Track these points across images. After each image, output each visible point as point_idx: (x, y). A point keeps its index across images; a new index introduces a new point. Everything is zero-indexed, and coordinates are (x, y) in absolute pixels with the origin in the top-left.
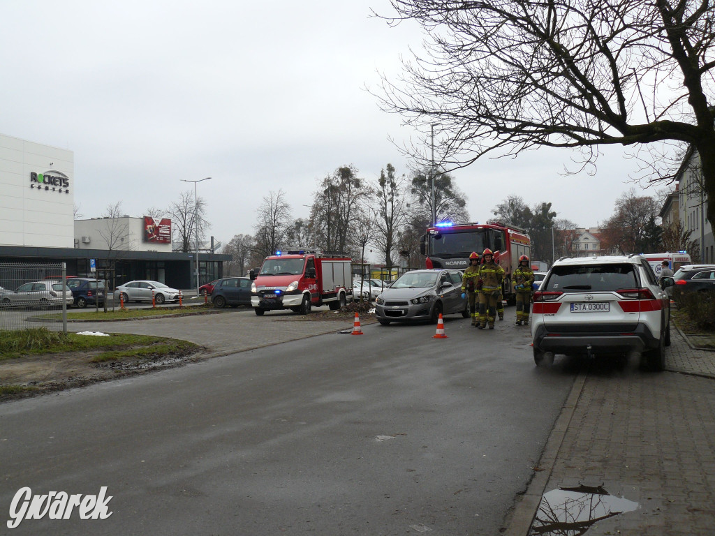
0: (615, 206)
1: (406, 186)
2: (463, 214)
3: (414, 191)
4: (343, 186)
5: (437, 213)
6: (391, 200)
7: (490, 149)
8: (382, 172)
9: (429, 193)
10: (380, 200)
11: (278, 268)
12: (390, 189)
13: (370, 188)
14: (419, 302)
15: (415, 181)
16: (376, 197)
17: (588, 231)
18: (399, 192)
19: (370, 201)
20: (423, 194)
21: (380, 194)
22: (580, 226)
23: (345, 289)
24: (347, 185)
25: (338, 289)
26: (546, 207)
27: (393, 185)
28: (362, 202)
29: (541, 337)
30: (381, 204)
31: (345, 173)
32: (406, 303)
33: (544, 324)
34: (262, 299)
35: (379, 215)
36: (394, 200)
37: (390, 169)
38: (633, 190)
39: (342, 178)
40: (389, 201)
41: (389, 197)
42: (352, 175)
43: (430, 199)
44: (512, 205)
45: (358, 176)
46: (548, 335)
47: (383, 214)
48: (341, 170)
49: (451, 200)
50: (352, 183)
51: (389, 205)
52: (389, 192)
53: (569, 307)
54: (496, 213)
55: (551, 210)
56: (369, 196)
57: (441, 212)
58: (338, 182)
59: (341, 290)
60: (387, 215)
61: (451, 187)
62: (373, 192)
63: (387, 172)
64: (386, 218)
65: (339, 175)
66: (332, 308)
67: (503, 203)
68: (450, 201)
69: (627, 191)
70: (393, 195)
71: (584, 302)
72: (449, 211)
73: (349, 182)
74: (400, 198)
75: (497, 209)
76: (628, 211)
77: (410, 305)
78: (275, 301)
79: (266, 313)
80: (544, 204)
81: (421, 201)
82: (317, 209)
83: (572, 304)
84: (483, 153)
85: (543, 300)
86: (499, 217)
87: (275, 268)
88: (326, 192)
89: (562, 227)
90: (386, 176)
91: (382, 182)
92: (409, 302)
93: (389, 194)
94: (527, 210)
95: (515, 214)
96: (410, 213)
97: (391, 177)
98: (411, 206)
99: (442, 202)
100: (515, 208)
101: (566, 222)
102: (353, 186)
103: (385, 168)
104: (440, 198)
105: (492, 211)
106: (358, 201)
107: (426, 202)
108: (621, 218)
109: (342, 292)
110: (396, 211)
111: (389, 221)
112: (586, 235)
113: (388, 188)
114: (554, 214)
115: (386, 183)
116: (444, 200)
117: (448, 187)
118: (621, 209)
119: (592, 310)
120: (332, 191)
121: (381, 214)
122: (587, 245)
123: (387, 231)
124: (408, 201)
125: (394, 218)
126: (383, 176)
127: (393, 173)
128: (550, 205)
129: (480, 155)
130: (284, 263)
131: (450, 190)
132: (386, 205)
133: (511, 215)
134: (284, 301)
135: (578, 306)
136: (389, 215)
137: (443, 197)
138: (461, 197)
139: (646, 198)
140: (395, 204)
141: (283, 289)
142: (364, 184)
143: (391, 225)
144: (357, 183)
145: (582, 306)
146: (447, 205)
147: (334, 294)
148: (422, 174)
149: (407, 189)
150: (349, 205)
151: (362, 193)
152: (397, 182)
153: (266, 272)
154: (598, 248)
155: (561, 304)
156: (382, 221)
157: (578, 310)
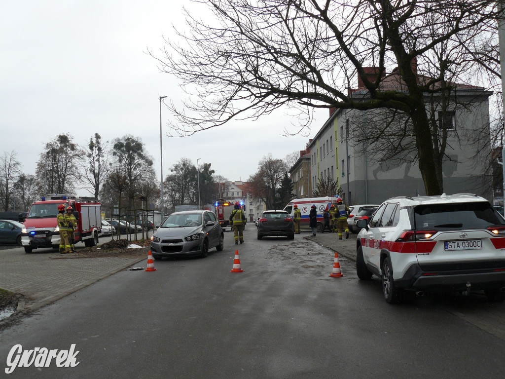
0: (258, 166)
1: (109, 150)
2: (152, 170)
3: (115, 154)
4: (61, 148)
5: (132, 170)
6: (98, 160)
7: (241, 111)
8: (92, 139)
9: (126, 155)
10: (90, 160)
11: (44, 212)
12: (97, 152)
13: (83, 151)
14: (192, 240)
15: (116, 146)
16: (87, 158)
17: (233, 183)
18: (104, 154)
19: (82, 160)
20: (121, 156)
21: (90, 156)
22: (229, 180)
23: (97, 228)
24: (65, 149)
25: (92, 228)
26: (207, 167)
27: (99, 149)
28: (76, 161)
29: (416, 276)
30: (90, 163)
31: (63, 139)
32: (181, 241)
33: (418, 264)
34: (32, 239)
35: (89, 171)
36: (101, 160)
37: (98, 137)
38: (270, 155)
39: (61, 143)
40: (96, 161)
41: (96, 158)
42: (68, 141)
43: (127, 160)
44: (184, 165)
45: (73, 142)
46: (423, 274)
47: (92, 170)
48: (60, 137)
49: (143, 161)
50: (69, 147)
51: (97, 164)
52: (96, 154)
53: (443, 245)
54: (172, 171)
55: (211, 169)
56: (82, 157)
57: (135, 169)
58: (57, 146)
59: (95, 229)
60: (95, 171)
61: (142, 151)
62: (84, 154)
63: (95, 139)
64: (94, 173)
65: (58, 141)
66: (87, 245)
67: (177, 163)
68: (141, 161)
69: (267, 155)
70: (99, 156)
71: (457, 240)
72: (141, 168)
73: (66, 146)
74: (105, 159)
75: (173, 168)
76: (266, 169)
77: (185, 242)
78: (44, 241)
79: (34, 250)
80: (206, 164)
81: (120, 161)
82: (41, 166)
83: (446, 243)
84: (234, 115)
85: (416, 240)
86: (174, 173)
87: (42, 211)
88: (48, 153)
89: (217, 181)
90: (94, 142)
91: (91, 146)
92: (184, 240)
93: (96, 156)
94: (194, 168)
95: (185, 171)
96: (112, 170)
97: (98, 143)
98: (113, 165)
99: (135, 162)
100: (186, 167)
101: (220, 177)
102: (69, 149)
103: (94, 136)
104: (134, 159)
105: (170, 169)
106: (74, 160)
107: (124, 162)
108: (262, 174)
109: (96, 231)
110: (102, 168)
111: (96, 176)
112: (233, 186)
113: (96, 151)
114: (213, 172)
115: (94, 148)
116: (137, 160)
117: (140, 151)
118: (262, 168)
119: (466, 248)
120: (53, 153)
121: (91, 171)
122: (233, 193)
123: (95, 184)
124: (110, 162)
125: (100, 173)
126: (92, 142)
127: (99, 140)
128: (210, 165)
129: (233, 116)
130: (50, 207)
131: (142, 153)
132: (94, 163)
133: (183, 171)
134: (52, 240)
135: (452, 244)
136: (96, 171)
137: (136, 158)
138: (150, 158)
139: (278, 160)
140: (101, 163)
141: (51, 229)
142: (78, 148)
143: (98, 179)
144: (73, 147)
145: (456, 244)
146: (139, 165)
147: (89, 233)
148: (121, 141)
149: (109, 152)
150: (67, 164)
151: (76, 155)
152: (102, 147)
153: (34, 215)
154: (240, 195)
155: (435, 243)
156: (91, 176)
157: (453, 248)
